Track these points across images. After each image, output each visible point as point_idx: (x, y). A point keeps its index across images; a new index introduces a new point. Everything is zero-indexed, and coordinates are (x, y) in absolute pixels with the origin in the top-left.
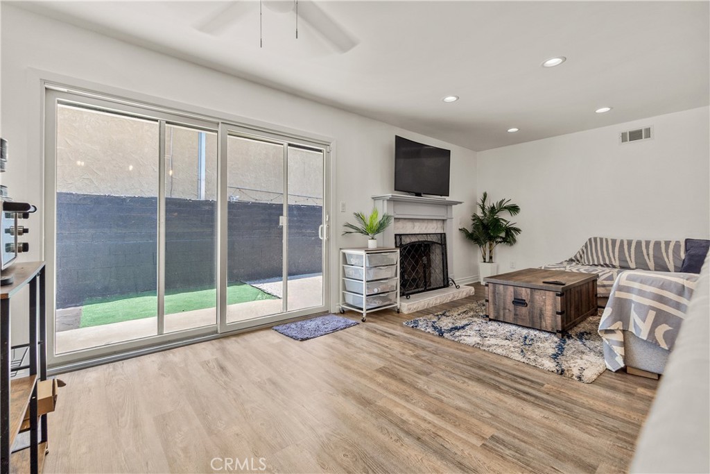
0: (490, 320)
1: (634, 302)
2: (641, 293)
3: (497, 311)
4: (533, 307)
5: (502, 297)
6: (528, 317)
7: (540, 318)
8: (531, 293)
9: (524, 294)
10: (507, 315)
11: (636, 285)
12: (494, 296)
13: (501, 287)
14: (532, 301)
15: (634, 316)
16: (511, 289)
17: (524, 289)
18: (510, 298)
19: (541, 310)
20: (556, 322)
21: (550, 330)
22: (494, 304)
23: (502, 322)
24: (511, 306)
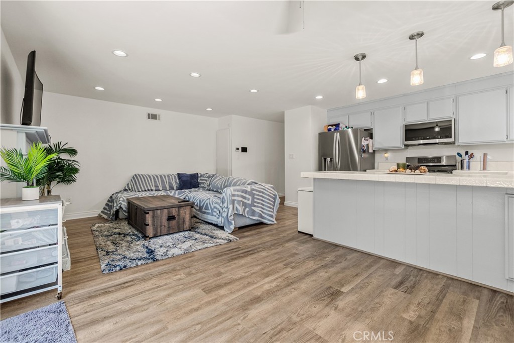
0: (150, 238)
1: (235, 200)
2: (238, 196)
3: (155, 230)
4: (179, 219)
5: (159, 219)
6: (176, 227)
7: (183, 224)
8: (178, 210)
9: (174, 212)
10: (163, 229)
11: (236, 193)
12: (153, 221)
13: (159, 212)
14: (179, 215)
15: (236, 205)
16: (166, 211)
17: (174, 209)
18: (165, 218)
19: (184, 219)
20: (191, 222)
21: (188, 229)
22: (153, 225)
23: (160, 236)
24: (165, 222)
